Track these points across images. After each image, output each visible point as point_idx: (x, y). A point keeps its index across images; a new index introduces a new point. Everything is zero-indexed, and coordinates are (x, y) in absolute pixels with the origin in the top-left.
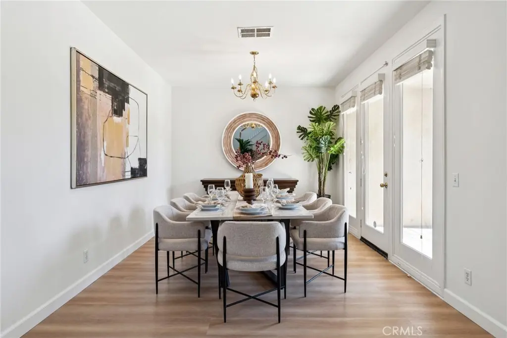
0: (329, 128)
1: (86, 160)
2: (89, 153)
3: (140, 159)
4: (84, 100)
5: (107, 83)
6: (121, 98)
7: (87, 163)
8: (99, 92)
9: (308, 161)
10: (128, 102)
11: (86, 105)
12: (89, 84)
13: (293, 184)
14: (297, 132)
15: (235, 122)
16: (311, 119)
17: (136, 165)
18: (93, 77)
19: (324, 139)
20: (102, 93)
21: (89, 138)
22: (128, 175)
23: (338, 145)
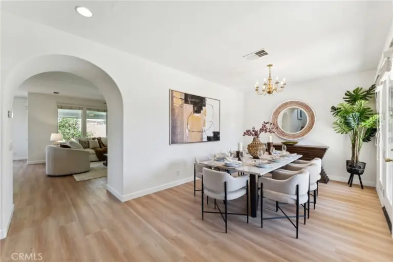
0: (361, 106)
1: (176, 133)
2: (179, 130)
3: (214, 133)
4: (176, 109)
5: (189, 100)
6: (199, 105)
7: (177, 135)
8: (185, 104)
9: (342, 133)
10: (205, 106)
11: (177, 111)
12: (178, 102)
13: (322, 151)
14: (331, 111)
15: (280, 108)
16: (346, 100)
17: (212, 135)
18: (181, 99)
19: (351, 116)
20: (187, 105)
21: (179, 124)
22: (205, 139)
23: (371, 120)
